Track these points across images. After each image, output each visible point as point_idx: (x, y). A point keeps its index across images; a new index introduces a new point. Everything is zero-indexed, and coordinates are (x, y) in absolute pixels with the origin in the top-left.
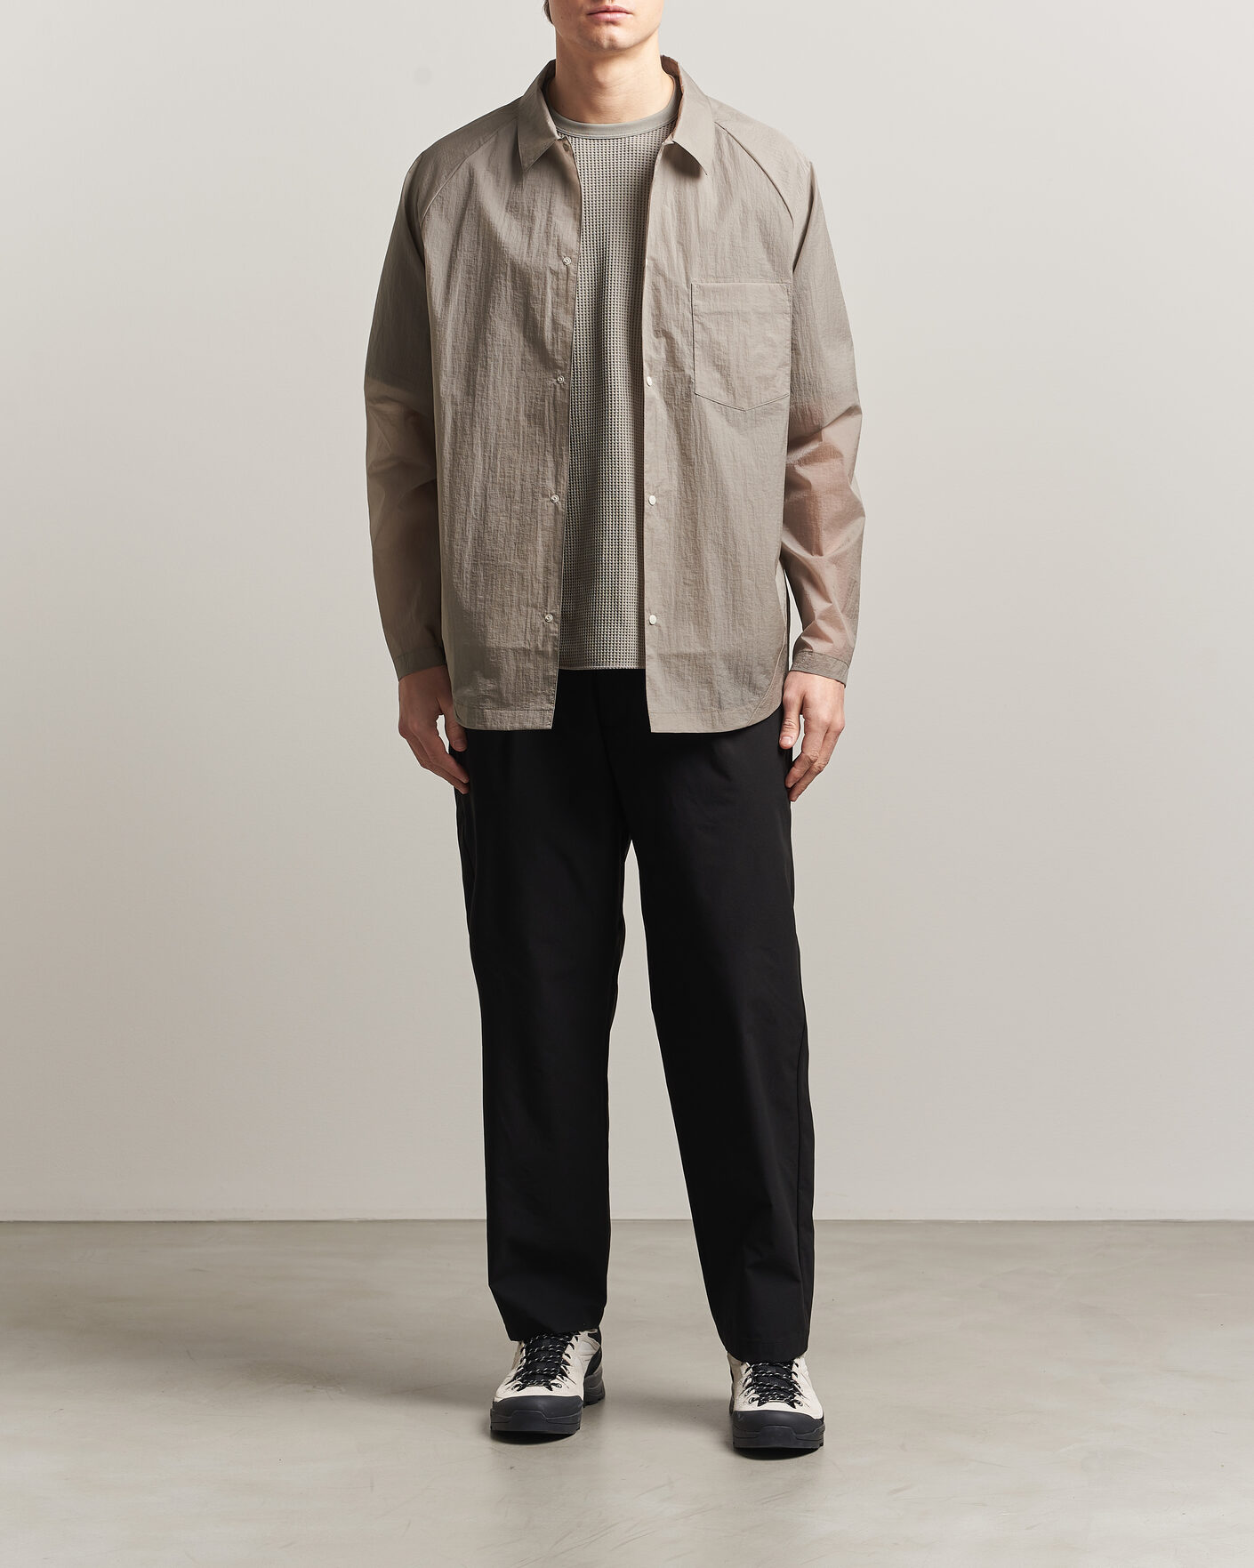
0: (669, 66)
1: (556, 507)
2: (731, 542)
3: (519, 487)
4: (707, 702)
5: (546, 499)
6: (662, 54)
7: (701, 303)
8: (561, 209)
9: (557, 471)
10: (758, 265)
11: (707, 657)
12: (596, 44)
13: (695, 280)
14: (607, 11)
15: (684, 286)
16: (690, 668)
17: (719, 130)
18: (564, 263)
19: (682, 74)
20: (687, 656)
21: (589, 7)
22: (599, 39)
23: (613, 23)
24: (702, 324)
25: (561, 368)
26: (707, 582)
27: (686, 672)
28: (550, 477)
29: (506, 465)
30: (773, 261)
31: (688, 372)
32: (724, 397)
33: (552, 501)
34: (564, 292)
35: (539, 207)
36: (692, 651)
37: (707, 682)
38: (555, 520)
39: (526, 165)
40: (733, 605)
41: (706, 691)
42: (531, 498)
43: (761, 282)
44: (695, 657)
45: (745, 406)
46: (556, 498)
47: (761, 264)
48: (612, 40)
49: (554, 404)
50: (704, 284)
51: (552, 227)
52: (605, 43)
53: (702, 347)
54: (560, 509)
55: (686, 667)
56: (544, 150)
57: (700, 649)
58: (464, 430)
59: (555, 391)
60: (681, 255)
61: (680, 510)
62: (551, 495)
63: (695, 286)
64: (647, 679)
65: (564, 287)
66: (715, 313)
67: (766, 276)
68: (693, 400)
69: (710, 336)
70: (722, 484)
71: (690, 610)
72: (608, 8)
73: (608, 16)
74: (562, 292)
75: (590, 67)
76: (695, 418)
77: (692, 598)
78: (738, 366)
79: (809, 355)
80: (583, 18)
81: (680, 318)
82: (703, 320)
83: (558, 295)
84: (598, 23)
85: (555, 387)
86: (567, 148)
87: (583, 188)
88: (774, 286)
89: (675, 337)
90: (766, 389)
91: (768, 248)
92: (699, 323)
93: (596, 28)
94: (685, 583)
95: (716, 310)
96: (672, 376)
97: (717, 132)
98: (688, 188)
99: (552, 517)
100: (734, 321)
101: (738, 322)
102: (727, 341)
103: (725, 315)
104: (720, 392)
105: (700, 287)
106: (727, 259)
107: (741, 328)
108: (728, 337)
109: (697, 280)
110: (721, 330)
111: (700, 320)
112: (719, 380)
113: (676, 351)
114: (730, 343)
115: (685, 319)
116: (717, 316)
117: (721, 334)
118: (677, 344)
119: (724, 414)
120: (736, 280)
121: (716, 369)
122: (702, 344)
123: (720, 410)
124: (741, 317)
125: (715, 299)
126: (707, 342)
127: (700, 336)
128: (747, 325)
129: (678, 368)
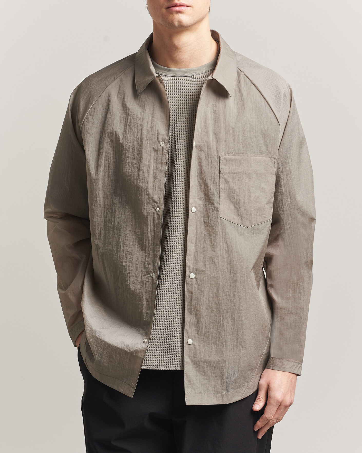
0: (215, 35)
1: (153, 279)
2: (237, 299)
3: (135, 268)
4: (219, 387)
5: (148, 275)
6: (212, 29)
7: (225, 167)
8: (159, 114)
9: (154, 260)
10: (259, 147)
11: (220, 363)
12: (171, 25)
13: (222, 154)
14: (176, 6)
15: (216, 157)
16: (211, 368)
17: (239, 73)
18: (161, 145)
19: (221, 41)
20: (209, 362)
21: (166, 4)
22: (173, 22)
23: (180, 12)
24: (225, 179)
25: (157, 203)
26: (223, 322)
27: (208, 371)
28: (151, 263)
29: (128, 256)
30: (267, 145)
31: (216, 205)
32: (236, 220)
33: (151, 276)
34: (160, 161)
35: (147, 113)
36: (212, 359)
37: (220, 376)
38: (153, 287)
39: (139, 91)
40: (237, 334)
41: (219, 381)
42: (141, 274)
43: (259, 156)
44: (214, 362)
45: (248, 225)
46: (153, 275)
47: (260, 147)
48: (180, 22)
49: (153, 222)
50: (227, 157)
51: (154, 125)
52: (176, 24)
53: (224, 191)
54: (155, 281)
55: (209, 368)
56: (148, 83)
57: (217, 359)
58: (109, 237)
59: (154, 216)
60: (215, 140)
61: (210, 281)
62: (151, 273)
63: (222, 158)
64: (185, 375)
65: (161, 158)
66: (233, 173)
67: (262, 153)
68: (219, 221)
69: (229, 185)
70: (234, 268)
71: (212, 336)
72: (177, 4)
73: (177, 9)
74: (159, 161)
75: (171, 37)
76: (220, 230)
77: (214, 330)
78: (244, 203)
79: (288, 195)
80: (164, 10)
81: (213, 175)
82: (226, 177)
83: (157, 162)
84: (172, 13)
85: (154, 213)
86: (161, 82)
87: (170, 103)
88: (266, 159)
89: (209, 186)
90: (260, 215)
91: (265, 138)
92: (223, 178)
93: (171, 16)
94: (210, 322)
95: (233, 171)
96: (208, 207)
97: (238, 73)
98: (221, 103)
99: (151, 285)
100: (243, 178)
101: (245, 178)
102: (239, 188)
103: (238, 174)
104: (234, 216)
105: (224, 158)
106: (241, 143)
107: (247, 182)
108: (239, 186)
109: (223, 154)
110: (235, 183)
111: (224, 176)
112: (234, 210)
113: (210, 193)
114: (240, 190)
115: (215, 176)
116: (234, 175)
117: (235, 185)
118: (211, 190)
119: (236, 229)
120: (245, 155)
121: (232, 204)
122: (224, 190)
123: (234, 227)
124: (247, 176)
125: (233, 165)
126: (227, 189)
127: (224, 185)
128: (250, 180)
129: (211, 202)
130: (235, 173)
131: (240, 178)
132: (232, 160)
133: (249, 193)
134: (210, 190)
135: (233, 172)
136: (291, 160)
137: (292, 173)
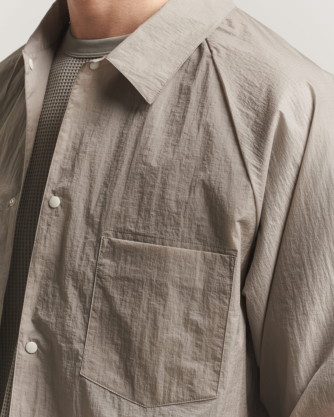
10: (195, 226)
15: (94, 238)
30: (217, 224)
31: (77, 345)
32: (119, 387)
43: (194, 248)
45: (146, 402)
47: (198, 226)
50: (118, 239)
53: (99, 317)
60: (102, 199)
63: (105, 241)
66: (122, 278)
67: (203, 242)
68: (77, 382)
69: (112, 305)
76: (78, 404)
78: (140, 349)
81: (81, 277)
82: (107, 285)
88: (211, 255)
90: (179, 384)
91: (211, 206)
92: (100, 287)
100: (144, 292)
101: (149, 294)
102: (131, 315)
103: (134, 283)
104: (116, 377)
105: (111, 242)
106: (153, 213)
107: (152, 303)
108: (132, 311)
109: (111, 233)
110: (126, 301)
111: (103, 284)
112: (118, 364)
113: (68, 318)
114: (133, 319)
115: (85, 279)
116: (124, 283)
117: (125, 306)
118: (71, 309)
119: (116, 406)
120: (157, 241)
121: (115, 348)
122: (101, 314)
123: (111, 401)
124: (154, 289)
125: (126, 260)
126: (108, 313)
127: (100, 304)
128: (161, 299)
129: (66, 338)
130: (129, 279)
131: (137, 291)
132: (127, 250)
133: (154, 329)
134: (69, 311)
135: (123, 276)
136: (312, 269)
137: (315, 298)
